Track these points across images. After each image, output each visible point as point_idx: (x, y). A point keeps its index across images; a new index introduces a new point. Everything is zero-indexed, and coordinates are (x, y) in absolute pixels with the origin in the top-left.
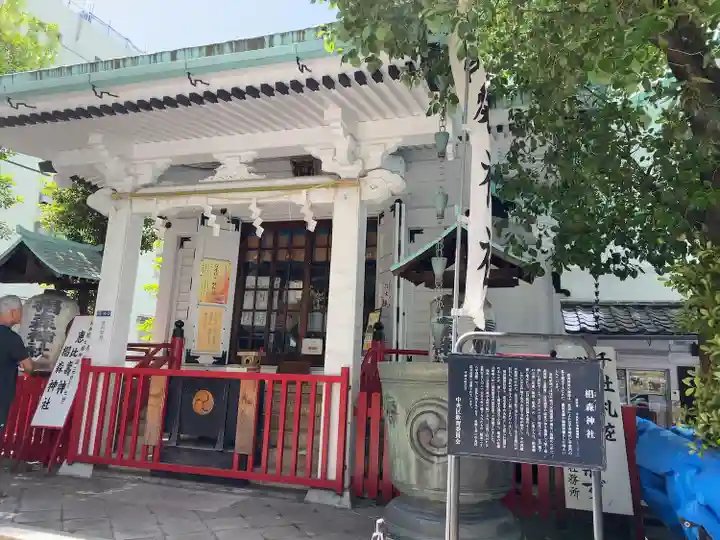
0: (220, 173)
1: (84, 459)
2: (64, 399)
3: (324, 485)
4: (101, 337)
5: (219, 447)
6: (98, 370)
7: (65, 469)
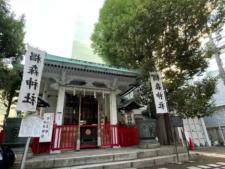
0: (87, 85)
1: (57, 149)
2: (48, 135)
3: (115, 145)
4: (59, 118)
5: (94, 141)
6: (59, 127)
7: (51, 152)
